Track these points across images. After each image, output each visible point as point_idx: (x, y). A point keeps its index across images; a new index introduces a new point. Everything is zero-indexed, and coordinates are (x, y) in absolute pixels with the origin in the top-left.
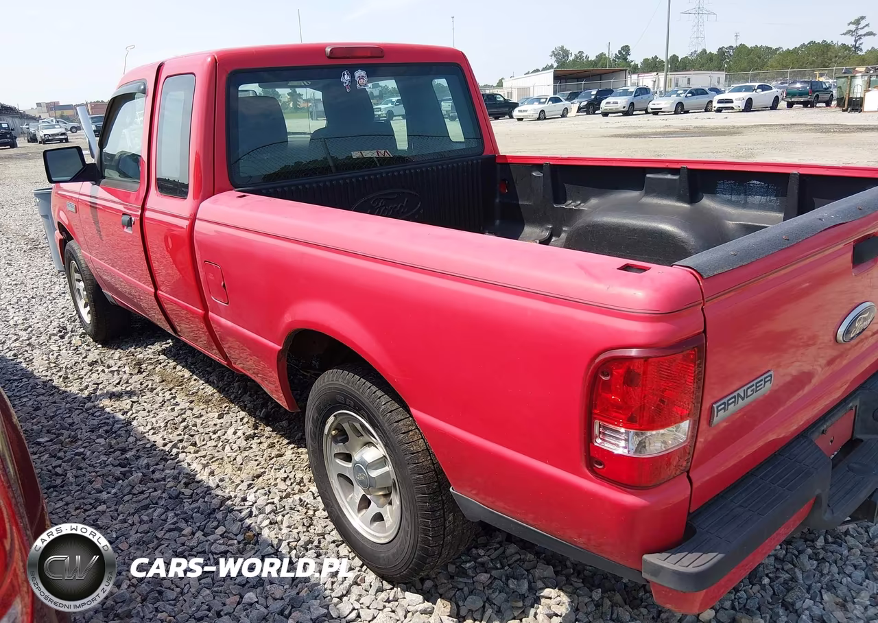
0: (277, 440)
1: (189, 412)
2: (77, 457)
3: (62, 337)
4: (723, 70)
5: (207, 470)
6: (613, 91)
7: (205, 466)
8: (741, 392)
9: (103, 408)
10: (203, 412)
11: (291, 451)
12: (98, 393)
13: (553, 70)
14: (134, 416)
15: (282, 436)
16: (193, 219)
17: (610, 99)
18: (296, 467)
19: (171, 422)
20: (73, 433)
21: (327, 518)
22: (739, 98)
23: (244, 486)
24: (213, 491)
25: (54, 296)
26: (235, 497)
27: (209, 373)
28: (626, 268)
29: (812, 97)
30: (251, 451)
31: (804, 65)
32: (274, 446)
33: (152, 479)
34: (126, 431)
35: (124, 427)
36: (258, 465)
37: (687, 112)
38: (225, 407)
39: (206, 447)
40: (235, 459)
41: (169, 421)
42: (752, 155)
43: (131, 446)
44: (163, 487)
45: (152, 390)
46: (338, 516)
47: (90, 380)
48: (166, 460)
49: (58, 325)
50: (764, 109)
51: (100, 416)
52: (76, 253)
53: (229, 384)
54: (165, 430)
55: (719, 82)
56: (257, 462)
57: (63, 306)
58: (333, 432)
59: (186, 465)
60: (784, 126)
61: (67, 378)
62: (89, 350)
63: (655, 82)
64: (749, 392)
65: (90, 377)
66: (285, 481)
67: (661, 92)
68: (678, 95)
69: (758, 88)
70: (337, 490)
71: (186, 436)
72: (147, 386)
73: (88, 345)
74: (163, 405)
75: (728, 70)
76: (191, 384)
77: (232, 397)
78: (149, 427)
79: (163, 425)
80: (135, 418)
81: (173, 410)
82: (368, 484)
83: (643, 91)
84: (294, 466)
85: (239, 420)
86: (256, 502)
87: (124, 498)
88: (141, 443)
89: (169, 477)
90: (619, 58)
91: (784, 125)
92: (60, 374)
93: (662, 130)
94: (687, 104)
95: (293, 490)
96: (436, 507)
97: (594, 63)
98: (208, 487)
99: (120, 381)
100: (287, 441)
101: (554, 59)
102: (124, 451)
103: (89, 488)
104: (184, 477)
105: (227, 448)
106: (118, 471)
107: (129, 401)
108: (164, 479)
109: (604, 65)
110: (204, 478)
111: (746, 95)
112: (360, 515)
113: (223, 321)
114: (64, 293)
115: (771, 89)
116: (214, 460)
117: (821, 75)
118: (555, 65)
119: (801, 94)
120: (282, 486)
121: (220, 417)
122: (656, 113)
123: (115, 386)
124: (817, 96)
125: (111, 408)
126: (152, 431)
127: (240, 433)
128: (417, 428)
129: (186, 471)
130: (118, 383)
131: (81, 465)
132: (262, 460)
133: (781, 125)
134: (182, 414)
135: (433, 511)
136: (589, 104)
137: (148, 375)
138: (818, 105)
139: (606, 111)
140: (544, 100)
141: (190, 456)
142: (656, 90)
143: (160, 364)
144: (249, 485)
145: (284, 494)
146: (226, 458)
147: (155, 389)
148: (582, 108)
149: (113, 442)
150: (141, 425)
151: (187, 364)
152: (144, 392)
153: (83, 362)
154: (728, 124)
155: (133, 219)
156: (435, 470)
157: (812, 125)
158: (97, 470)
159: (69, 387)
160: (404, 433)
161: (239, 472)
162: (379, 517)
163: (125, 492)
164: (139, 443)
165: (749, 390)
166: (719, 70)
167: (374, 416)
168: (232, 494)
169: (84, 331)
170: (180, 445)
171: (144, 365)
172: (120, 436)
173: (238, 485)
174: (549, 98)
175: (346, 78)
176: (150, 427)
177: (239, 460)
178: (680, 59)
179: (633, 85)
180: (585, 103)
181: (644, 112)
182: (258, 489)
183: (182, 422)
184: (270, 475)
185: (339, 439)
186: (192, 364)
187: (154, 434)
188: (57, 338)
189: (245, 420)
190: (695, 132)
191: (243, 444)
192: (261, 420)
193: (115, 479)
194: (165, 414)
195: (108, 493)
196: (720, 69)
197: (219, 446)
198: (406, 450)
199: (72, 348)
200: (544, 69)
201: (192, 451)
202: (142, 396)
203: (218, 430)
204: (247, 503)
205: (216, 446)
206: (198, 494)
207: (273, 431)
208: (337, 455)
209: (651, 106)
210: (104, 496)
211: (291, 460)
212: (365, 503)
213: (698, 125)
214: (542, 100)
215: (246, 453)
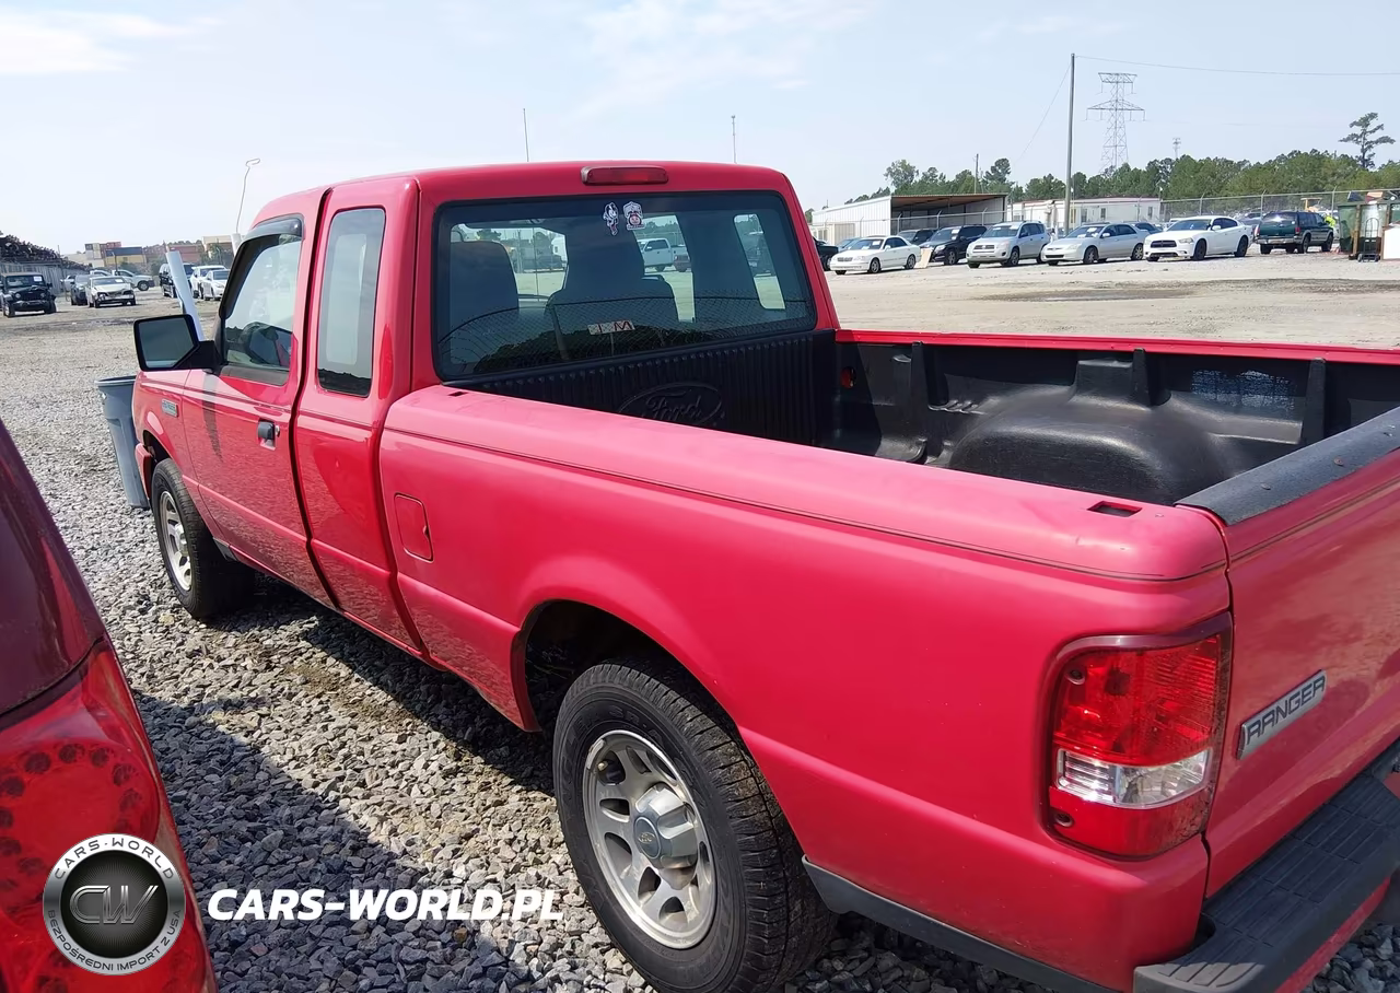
0: (494, 777)
1: (350, 733)
2: (176, 805)
3: (143, 612)
4: (1157, 196)
5: (386, 827)
6: (985, 230)
7: (382, 820)
8: (1282, 704)
9: (214, 726)
10: (374, 733)
11: (518, 797)
12: (205, 701)
13: (890, 197)
14: (263, 738)
15: (501, 771)
16: (379, 429)
17: (982, 241)
18: (528, 821)
19: (324, 748)
20: (168, 766)
21: (582, 906)
22: (1185, 240)
23: (446, 853)
24: (397, 861)
25: (127, 546)
26: (434, 870)
27: (380, 670)
28: (1100, 508)
29: (1301, 237)
30: (453, 795)
31: (1285, 187)
32: (490, 788)
33: (299, 841)
34: (253, 762)
35: (250, 755)
36: (465, 819)
37: (1103, 261)
38: (407, 725)
39: (381, 788)
40: (428, 809)
41: (320, 746)
42: (1213, 329)
43: (261, 787)
44: (317, 854)
45: (290, 696)
46: (606, 902)
47: (190, 680)
48: (320, 810)
49: (135, 592)
50: (1224, 256)
51: (209, 738)
52: (172, 480)
53: (411, 687)
54: (314, 761)
55: (1150, 215)
56: (464, 814)
57: (141, 563)
58: (601, 765)
59: (351, 819)
60: (1259, 283)
61: (153, 676)
62: (187, 633)
63: (1049, 214)
64: (1294, 705)
65: (190, 676)
66: (511, 845)
67: (1060, 231)
68: (1089, 235)
69: (1214, 224)
70: (604, 860)
71: (349, 771)
72: (283, 689)
73: (184, 625)
74: (308, 720)
75: (1165, 195)
76: (351, 687)
77: (418, 708)
78: (289, 756)
79: (310, 752)
80: (265, 741)
81: (325, 728)
82: (658, 851)
83: (1033, 229)
84: (523, 820)
85: (431, 746)
86: (467, 879)
87: (256, 871)
88: (278, 781)
89: (326, 838)
90: (992, 178)
91: (1259, 281)
92: (141, 670)
93: (1066, 289)
94: (1102, 247)
95: (524, 860)
96: (776, 889)
97: (954, 186)
98: (390, 854)
99: (239, 682)
100: (510, 780)
101: (891, 180)
102: (251, 794)
103: (197, 854)
104: (351, 837)
105: (415, 789)
106: (243, 827)
107: (254, 714)
108: (318, 841)
109: (969, 189)
110: (382, 839)
111: (1196, 234)
112: (642, 902)
113: (422, 587)
114: (143, 542)
115: (1235, 224)
116: (395, 809)
117: (1312, 203)
118: (893, 189)
119: (1282, 233)
120: (507, 853)
121: (402, 740)
122: (1053, 263)
123: (232, 690)
124: (1308, 235)
125: (226, 726)
126: (294, 763)
127: (434, 767)
128: (744, 760)
129: (353, 829)
130: (236, 686)
131: (184, 817)
132: (471, 810)
133: (1254, 281)
134: (339, 736)
135: (772, 895)
136: (948, 249)
137: (281, 673)
138: (1310, 249)
139: (975, 259)
140: (878, 243)
141: (357, 803)
142: (1052, 227)
143: (301, 654)
144: (455, 852)
145: (512, 866)
146: (413, 807)
147: (295, 695)
148: (936, 255)
149: (234, 780)
150: (276, 752)
151: (343, 655)
152: (278, 700)
153: (178, 651)
154: (1170, 280)
155: (277, 427)
156: (773, 829)
157: (1302, 281)
158: (210, 824)
159: (158, 691)
160: (722, 768)
161: (437, 829)
162: (674, 906)
163: (257, 861)
164: (274, 782)
165: (1293, 702)
166: (1150, 196)
167: (673, 739)
168: (429, 866)
169: (178, 602)
170: (341, 786)
171: (275, 657)
172: (242, 770)
173: (436, 851)
174: (885, 239)
175: (611, 214)
176: (291, 756)
177: (436, 809)
178: (1087, 179)
179: (1015, 219)
180: (943, 247)
181: (1035, 261)
182: (469, 858)
183: (340, 748)
184: (488, 834)
185: (608, 776)
186: (351, 655)
187: (297, 767)
188: (136, 612)
189: (441, 745)
190: (1118, 293)
191: (441, 784)
192: (466, 744)
193: (239, 839)
194: (312, 734)
195: (229, 862)
196: (1151, 194)
197: (401, 787)
198: (727, 794)
199: (160, 629)
200: (875, 196)
201: (360, 795)
202: (275, 707)
203: (399, 762)
204: (453, 881)
205: (397, 788)
206: (373, 866)
207: (485, 763)
208: (604, 802)
209: (1046, 252)
210: (223, 867)
211: (519, 811)
212: (650, 882)
213: (1122, 281)
214: (875, 243)
215: (446, 799)
